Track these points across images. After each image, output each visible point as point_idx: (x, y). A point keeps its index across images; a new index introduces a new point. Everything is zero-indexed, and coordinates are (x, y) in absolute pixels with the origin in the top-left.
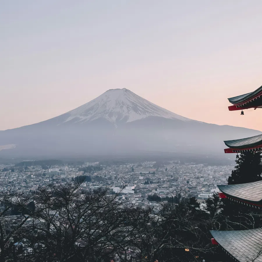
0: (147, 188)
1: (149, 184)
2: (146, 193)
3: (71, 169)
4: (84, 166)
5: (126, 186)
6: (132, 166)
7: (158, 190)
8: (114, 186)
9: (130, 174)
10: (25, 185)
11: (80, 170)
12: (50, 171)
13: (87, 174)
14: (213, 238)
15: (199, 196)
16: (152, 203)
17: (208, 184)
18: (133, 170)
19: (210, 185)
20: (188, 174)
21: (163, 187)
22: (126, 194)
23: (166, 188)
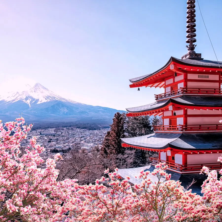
6: (40, 131)
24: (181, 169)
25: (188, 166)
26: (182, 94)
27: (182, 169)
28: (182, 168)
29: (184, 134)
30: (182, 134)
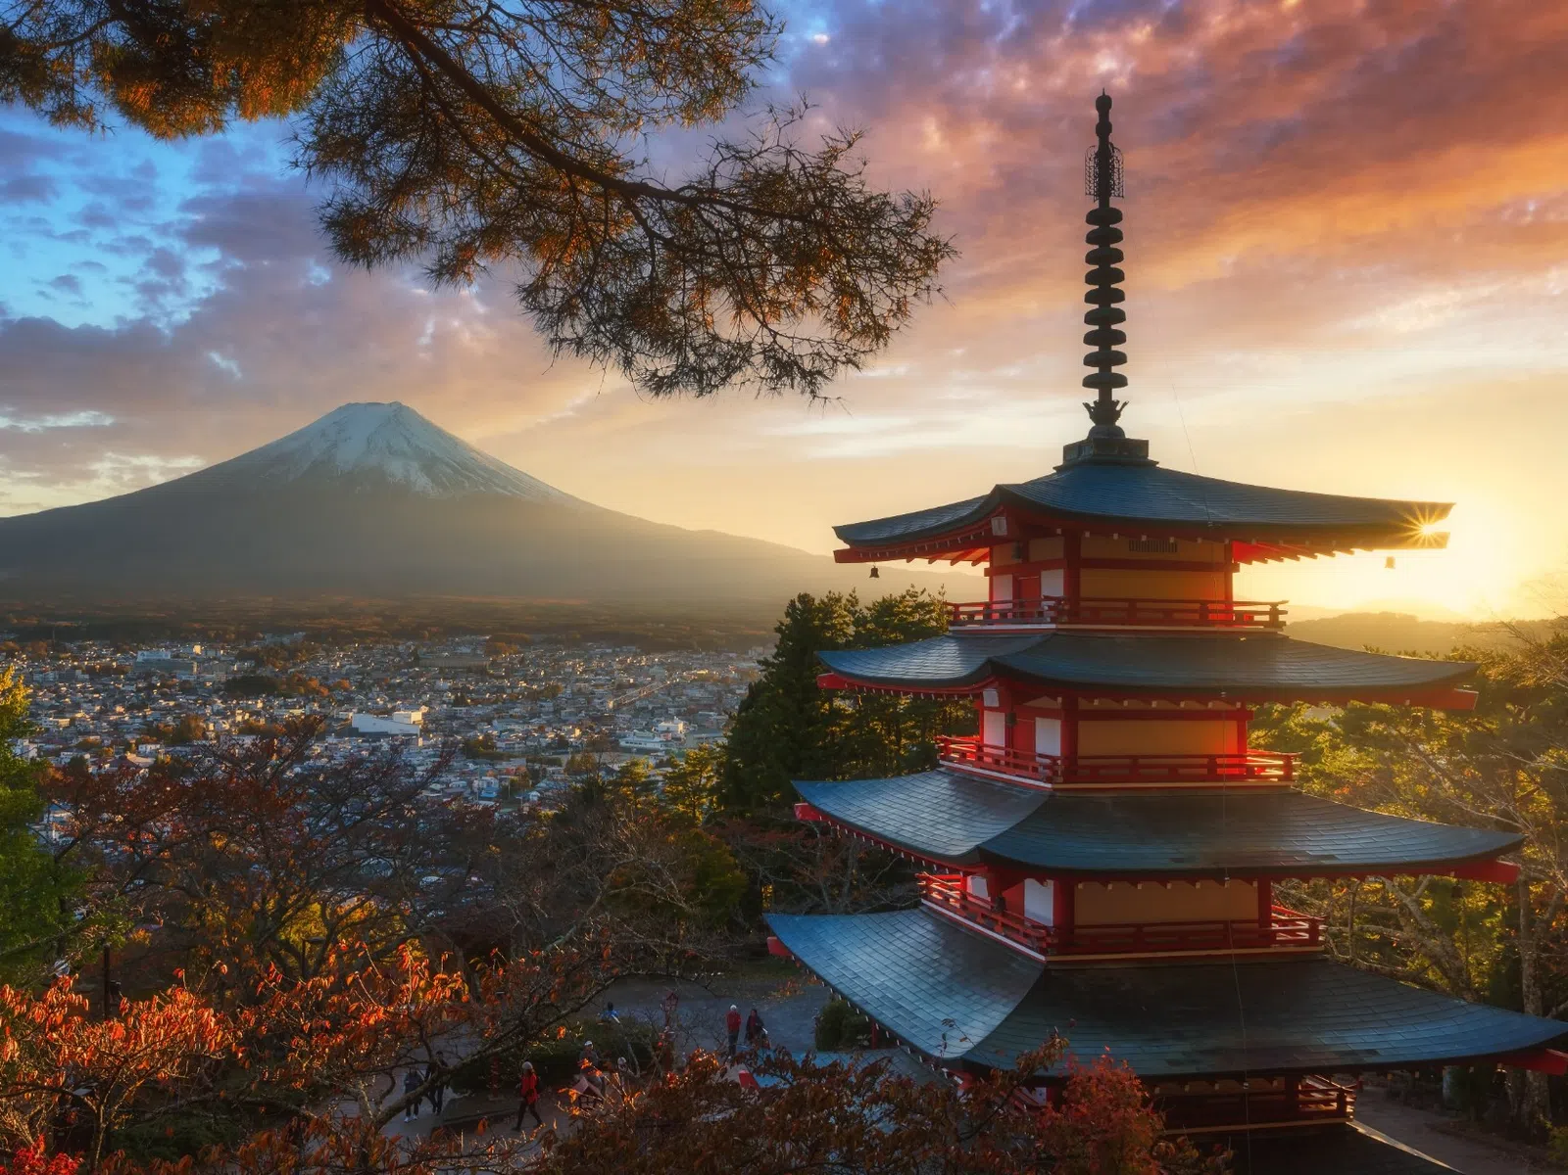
0: (462, 718)
1: (467, 705)
2: (458, 733)
3: (211, 654)
4: (255, 646)
5: (394, 709)
6: (413, 648)
7: (495, 722)
8: (355, 710)
9: (405, 674)
10: (53, 702)
11: (242, 657)
12: (140, 659)
13: (264, 672)
14: (774, 935)
15: (623, 743)
16: (476, 764)
17: (650, 707)
18: (417, 659)
19: (657, 708)
20: (592, 676)
21: (511, 716)
22: (393, 736)
23: (520, 717)
24: (1044, 945)
25: (1077, 931)
26: (1053, 626)
27: (1048, 945)
28: (1049, 940)
29: (1058, 794)
30: (1052, 796)
